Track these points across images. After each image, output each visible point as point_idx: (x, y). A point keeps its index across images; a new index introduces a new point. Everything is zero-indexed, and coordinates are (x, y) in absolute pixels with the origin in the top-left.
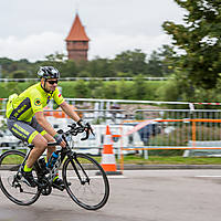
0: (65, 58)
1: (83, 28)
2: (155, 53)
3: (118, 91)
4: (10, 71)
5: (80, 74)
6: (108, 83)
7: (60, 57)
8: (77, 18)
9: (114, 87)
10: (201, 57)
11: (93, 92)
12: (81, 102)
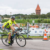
4: (23, 17)
5: (39, 18)
6: (45, 20)
7: (34, 14)
8: (38, 5)
9: (46, 20)
11: (42, 22)
12: (39, 24)
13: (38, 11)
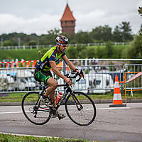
0: (61, 32)
1: (72, 13)
2: (117, 27)
3: (96, 52)
6: (89, 47)
8: (67, 5)
11: (80, 53)
13: (68, 24)
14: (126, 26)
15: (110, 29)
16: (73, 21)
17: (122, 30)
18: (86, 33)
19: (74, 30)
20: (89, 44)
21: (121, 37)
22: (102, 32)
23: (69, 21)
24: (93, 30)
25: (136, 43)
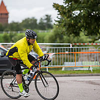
2: (42, 19)
8: (2, 2)
10: (73, 21)
13: (3, 16)
14: (48, 18)
15: (36, 20)
16: (7, 14)
17: (45, 21)
18: (17, 23)
19: (7, 21)
20: (19, 32)
21: (44, 26)
22: (30, 22)
23: (4, 14)
24: (23, 21)
25: (55, 31)
